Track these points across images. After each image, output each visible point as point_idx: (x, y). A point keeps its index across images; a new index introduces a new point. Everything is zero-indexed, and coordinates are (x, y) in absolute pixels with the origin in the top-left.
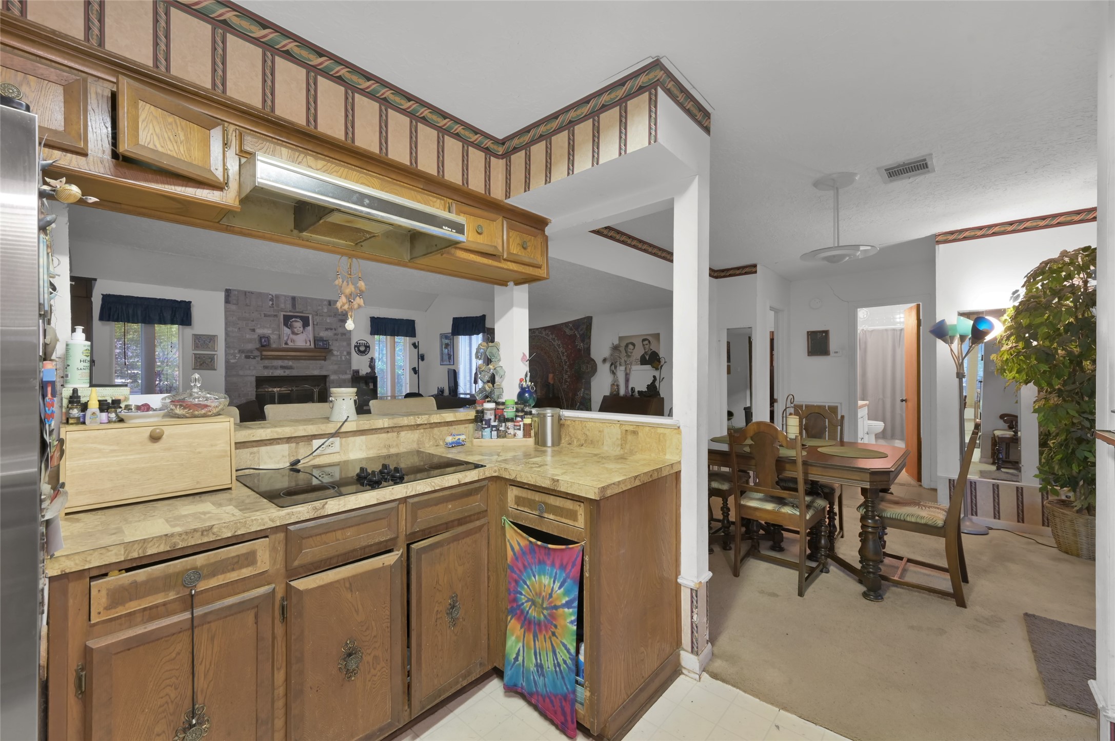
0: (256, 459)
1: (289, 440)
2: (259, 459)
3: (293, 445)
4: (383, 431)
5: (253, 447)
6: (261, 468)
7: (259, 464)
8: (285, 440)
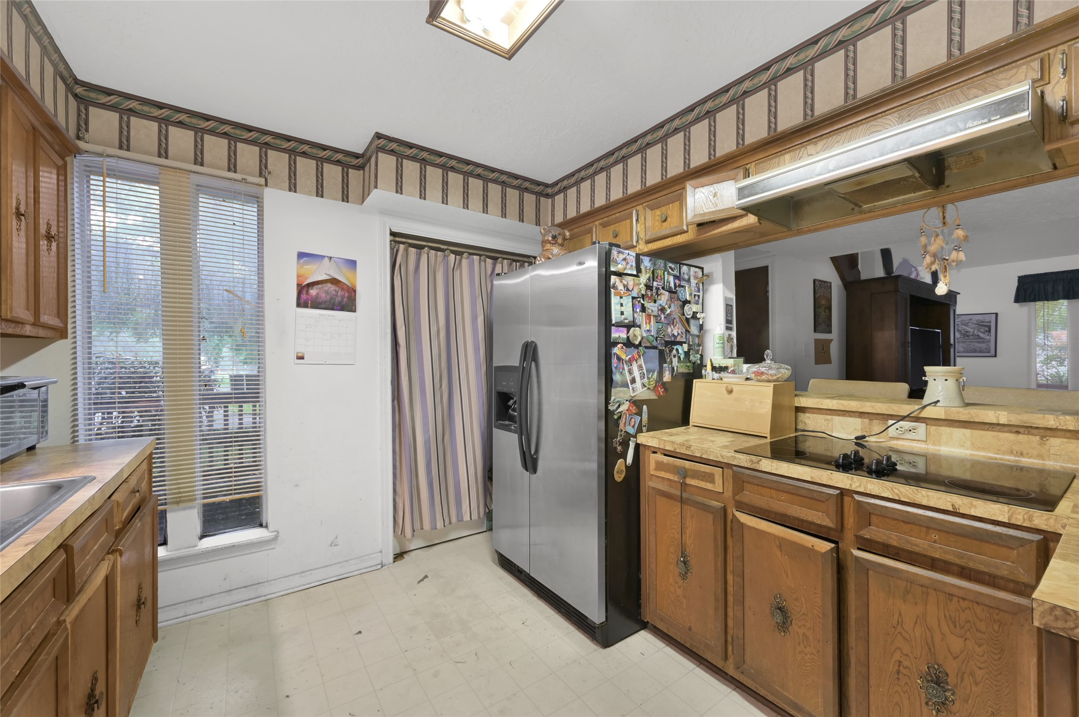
0: (830, 426)
1: (861, 414)
2: (832, 426)
3: (867, 421)
4: (1006, 429)
5: (827, 414)
6: (833, 435)
7: (832, 431)
8: (858, 414)
